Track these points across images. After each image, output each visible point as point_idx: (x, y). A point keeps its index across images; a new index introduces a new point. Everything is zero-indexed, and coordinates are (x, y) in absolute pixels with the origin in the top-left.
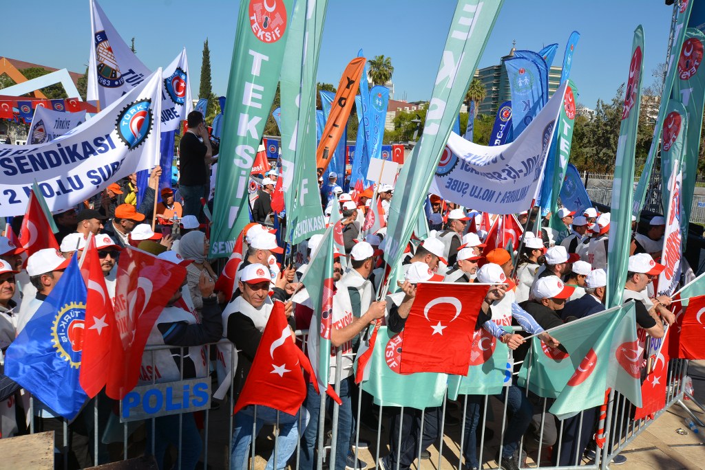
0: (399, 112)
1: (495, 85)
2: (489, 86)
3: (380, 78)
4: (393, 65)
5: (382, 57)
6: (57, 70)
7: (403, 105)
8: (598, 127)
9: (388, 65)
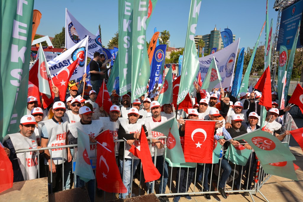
0: (172, 52)
1: (208, 41)
2: (206, 42)
3: (165, 39)
4: (170, 34)
5: (166, 31)
6: (44, 36)
7: (174, 49)
8: (248, 57)
9: (168, 34)
